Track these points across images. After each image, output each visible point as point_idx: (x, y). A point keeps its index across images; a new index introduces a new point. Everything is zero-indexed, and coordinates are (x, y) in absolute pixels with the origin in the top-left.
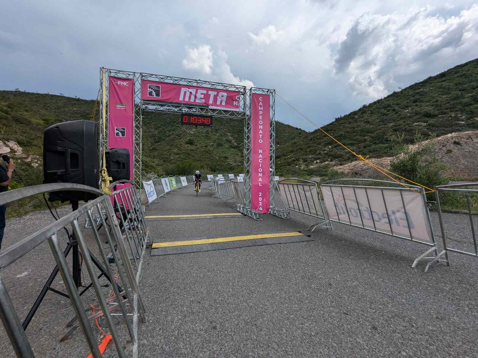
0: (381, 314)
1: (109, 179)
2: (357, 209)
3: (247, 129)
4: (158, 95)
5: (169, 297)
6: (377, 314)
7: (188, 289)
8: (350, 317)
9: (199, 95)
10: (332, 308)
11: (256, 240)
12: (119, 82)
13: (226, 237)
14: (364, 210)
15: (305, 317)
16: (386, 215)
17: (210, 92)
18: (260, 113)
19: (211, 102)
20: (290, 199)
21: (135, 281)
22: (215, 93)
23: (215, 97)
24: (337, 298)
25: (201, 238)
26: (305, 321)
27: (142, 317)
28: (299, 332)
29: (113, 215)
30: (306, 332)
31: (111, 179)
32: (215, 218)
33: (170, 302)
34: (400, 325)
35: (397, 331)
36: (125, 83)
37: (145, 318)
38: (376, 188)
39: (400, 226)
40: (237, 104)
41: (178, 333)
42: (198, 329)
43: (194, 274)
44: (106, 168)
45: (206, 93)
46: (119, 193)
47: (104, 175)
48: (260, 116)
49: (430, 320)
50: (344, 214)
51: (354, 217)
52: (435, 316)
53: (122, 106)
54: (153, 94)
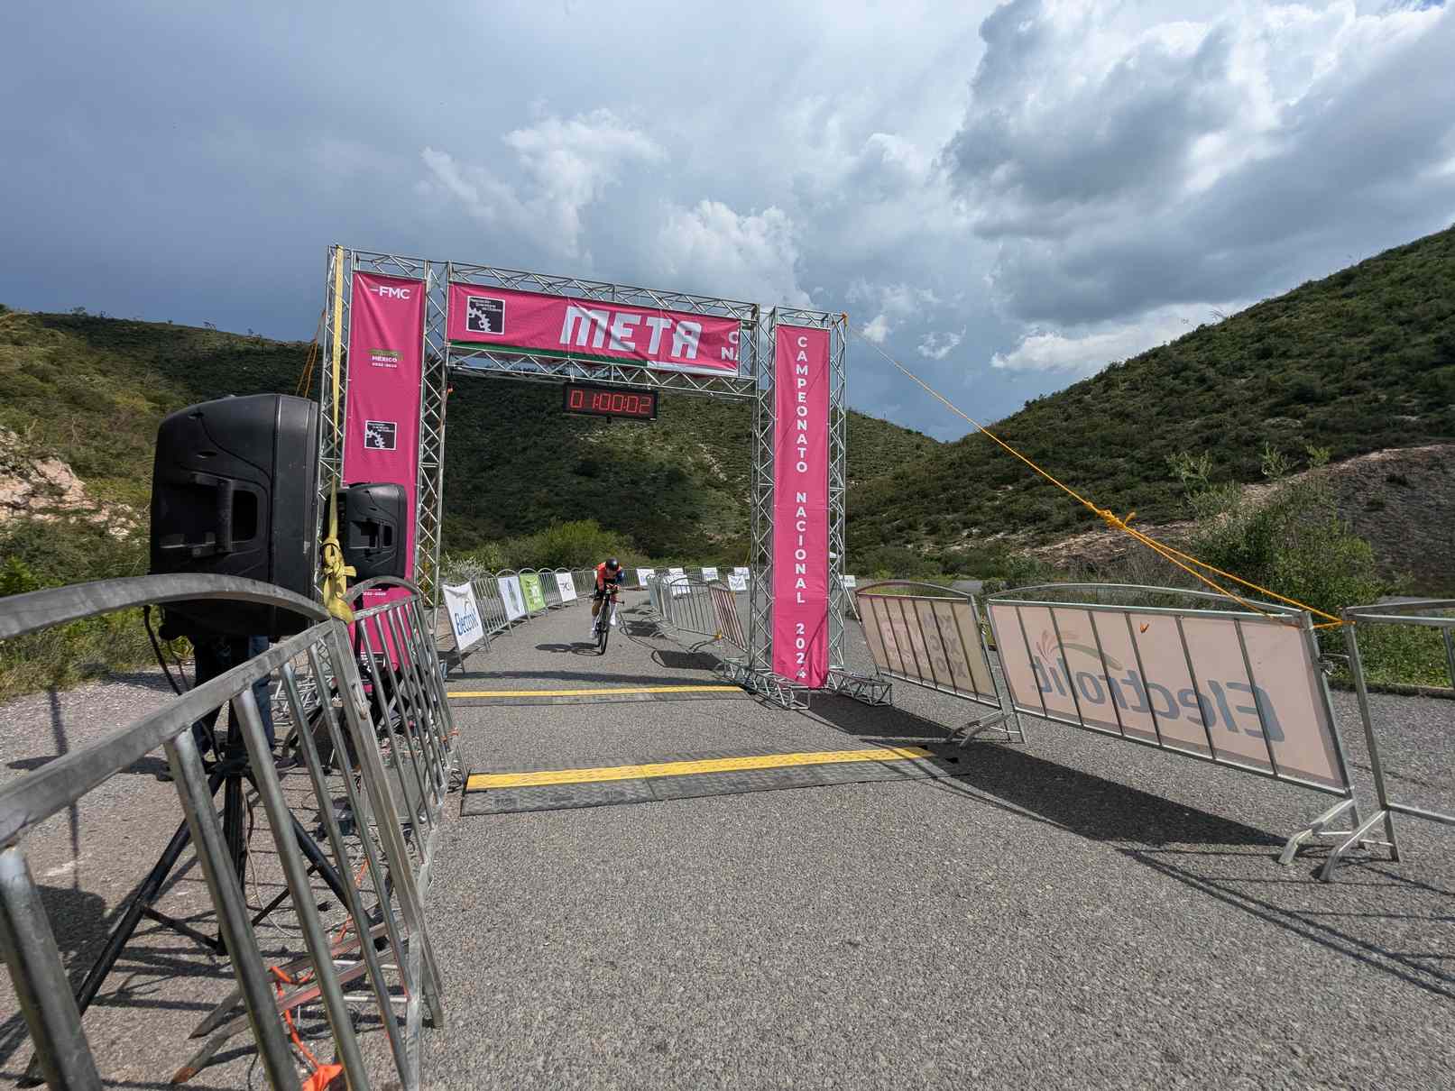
0: (1189, 1010)
1: (344, 571)
2: (1100, 677)
3: (762, 429)
4: (496, 326)
5: (518, 946)
6: (1179, 1014)
7: (578, 921)
8: (1090, 1019)
9: (618, 331)
10: (1034, 991)
11: (790, 770)
12: (382, 288)
13: (696, 760)
14: (1124, 681)
15: (948, 1017)
16: (1192, 699)
17: (651, 321)
19: (653, 349)
20: (890, 644)
21: (414, 893)
22: (668, 323)
23: (668, 334)
24: (1048, 959)
25: (619, 760)
26: (950, 1029)
27: (433, 1008)
28: (931, 1065)
29: (354, 681)
30: (954, 1066)
31: (352, 571)
32: (661, 700)
33: (521, 961)
34: (1252, 1047)
35: (1247, 1069)
36: (399, 293)
37: (440, 1011)
38: (1160, 613)
39: (1237, 731)
41: (545, 1062)
42: (609, 1049)
43: (597, 875)
44: (339, 537)
45: (638, 322)
46: (375, 616)
47: (330, 560)
49: (1350, 1034)
50: (1062, 692)
51: (1091, 700)
52: (1363, 1022)
53: (388, 360)
54: (482, 324)
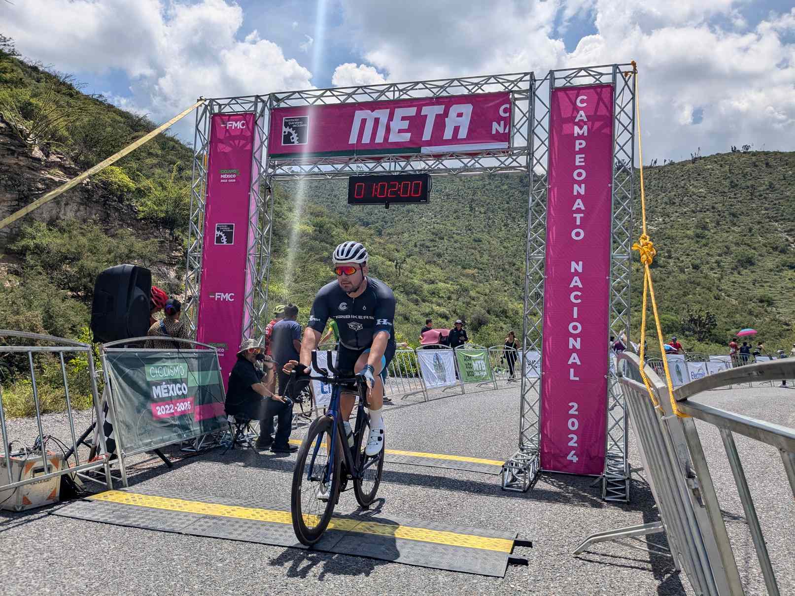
9: (397, 124)
12: (228, 123)
17: (425, 110)
18: (577, 148)
19: (427, 135)
22: (439, 109)
40: (501, 130)
45: (414, 114)
48: (577, 156)
53: (230, 176)
54: (293, 138)
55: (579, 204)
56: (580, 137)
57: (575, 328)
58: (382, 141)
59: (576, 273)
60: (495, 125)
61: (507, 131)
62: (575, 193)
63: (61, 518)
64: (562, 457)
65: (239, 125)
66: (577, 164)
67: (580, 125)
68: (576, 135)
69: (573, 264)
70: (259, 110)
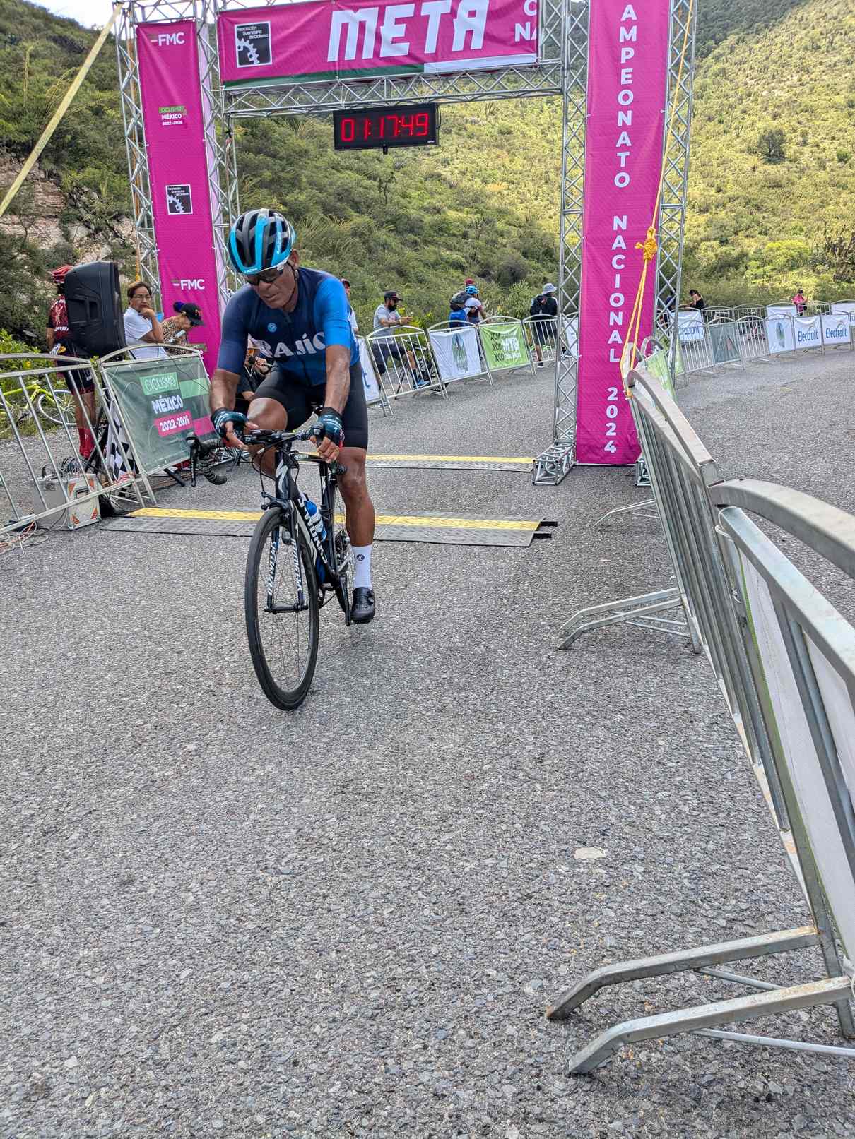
48: (624, 71)
53: (175, 116)
54: (251, 56)
55: (624, 139)
56: (628, 43)
57: (617, 300)
58: (372, 57)
59: (620, 231)
60: (518, 27)
61: (534, 37)
62: (620, 124)
63: (115, 533)
64: (597, 448)
65: (175, 38)
66: (623, 82)
67: (628, 24)
68: (622, 40)
69: (616, 220)
70: (199, 15)
